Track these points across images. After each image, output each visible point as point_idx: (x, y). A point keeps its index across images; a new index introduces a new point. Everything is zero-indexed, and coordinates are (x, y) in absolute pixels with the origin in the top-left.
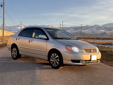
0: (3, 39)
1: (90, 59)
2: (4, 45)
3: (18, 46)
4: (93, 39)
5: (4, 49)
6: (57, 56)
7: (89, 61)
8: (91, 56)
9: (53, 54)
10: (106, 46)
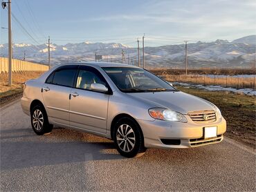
0: (10, 79)
1: (202, 136)
2: (12, 95)
3: (47, 106)
4: (212, 72)
5: (13, 107)
6: (131, 131)
7: (199, 139)
8: (204, 128)
9: (122, 126)
10: (241, 91)
